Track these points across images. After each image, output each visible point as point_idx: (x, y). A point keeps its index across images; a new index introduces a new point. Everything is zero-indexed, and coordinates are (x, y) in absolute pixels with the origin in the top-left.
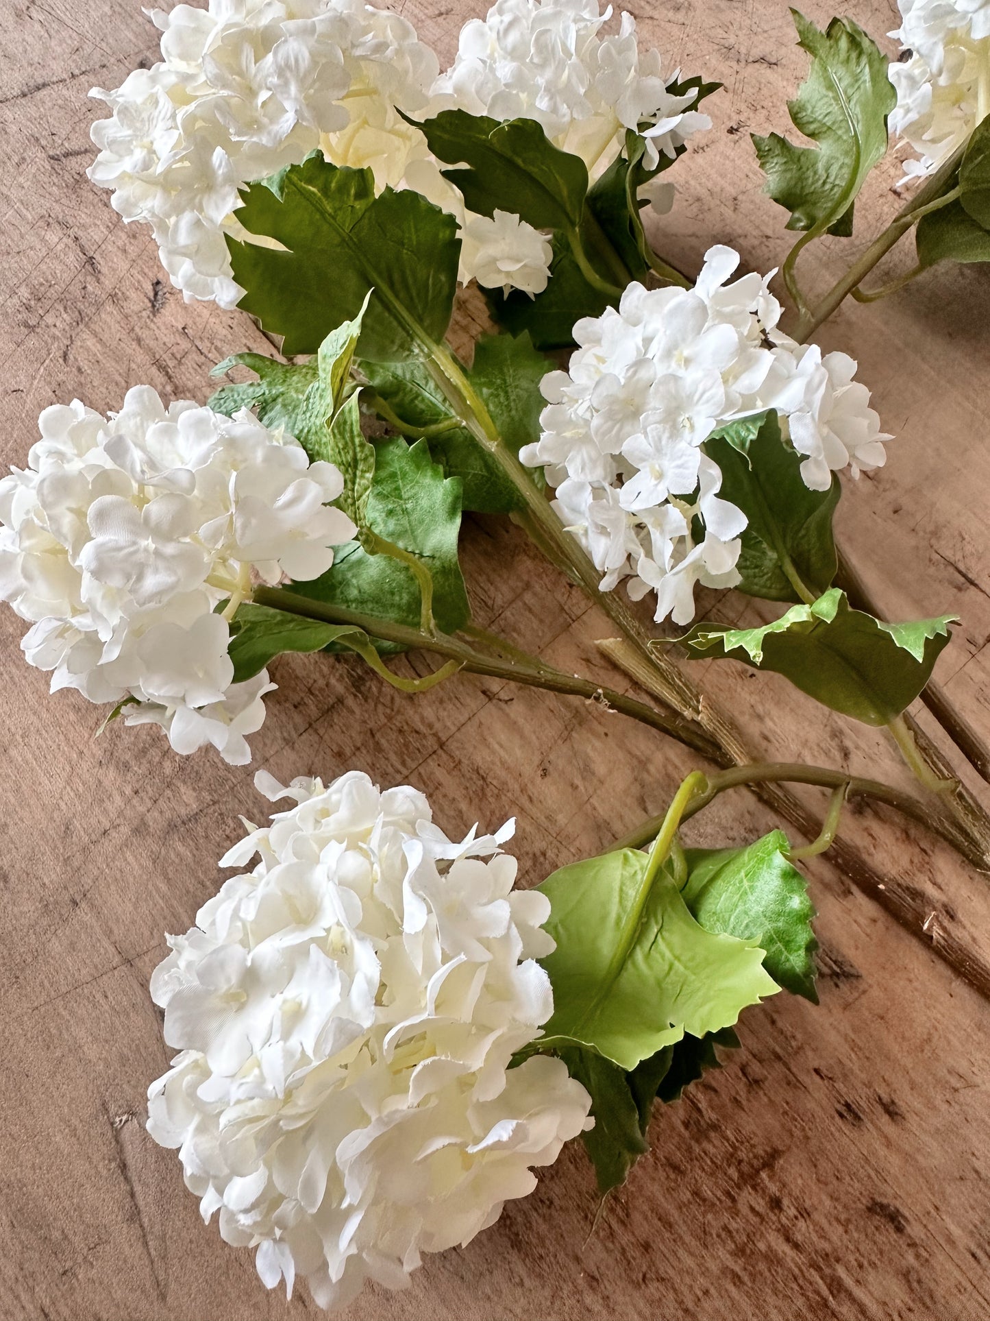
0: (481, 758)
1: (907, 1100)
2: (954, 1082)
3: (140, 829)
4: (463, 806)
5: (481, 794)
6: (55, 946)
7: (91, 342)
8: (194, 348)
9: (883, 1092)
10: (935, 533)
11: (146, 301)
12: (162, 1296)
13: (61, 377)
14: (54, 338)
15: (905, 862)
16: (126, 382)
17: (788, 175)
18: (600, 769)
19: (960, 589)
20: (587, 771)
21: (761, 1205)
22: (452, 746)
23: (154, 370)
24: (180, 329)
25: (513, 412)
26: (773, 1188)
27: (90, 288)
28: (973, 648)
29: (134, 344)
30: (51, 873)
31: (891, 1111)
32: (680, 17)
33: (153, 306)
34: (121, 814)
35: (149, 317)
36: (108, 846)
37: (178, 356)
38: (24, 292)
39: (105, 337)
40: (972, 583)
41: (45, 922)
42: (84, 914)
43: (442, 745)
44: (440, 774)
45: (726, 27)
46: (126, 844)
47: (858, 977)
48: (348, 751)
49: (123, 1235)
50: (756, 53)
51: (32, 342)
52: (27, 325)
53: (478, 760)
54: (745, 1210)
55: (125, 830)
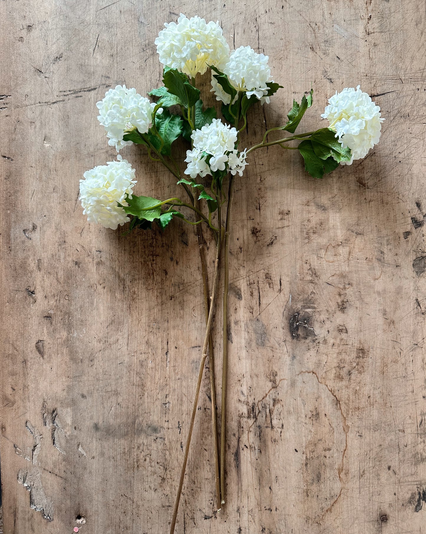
0: (161, 178)
1: (180, 263)
2: (188, 266)
3: (107, 152)
4: (153, 183)
5: (157, 183)
6: (86, 160)
7: (151, 60)
9: (178, 260)
10: (262, 198)
12: (74, 212)
13: (142, 64)
14: (146, 55)
15: (208, 238)
18: (177, 193)
19: (256, 209)
20: (174, 191)
21: (151, 259)
22: (158, 173)
23: (158, 73)
26: (155, 259)
28: (249, 219)
30: (92, 149)
31: (177, 263)
32: (323, 56)
34: (106, 148)
36: (101, 151)
38: (147, 42)
39: (155, 61)
40: (260, 209)
41: (87, 155)
42: (92, 158)
43: (157, 172)
44: (153, 176)
45: (331, 65)
46: (104, 153)
47: (188, 246)
48: (143, 162)
50: (331, 77)
51: (142, 54)
52: (143, 50)
53: (160, 178)
54: (149, 258)
55: (105, 150)
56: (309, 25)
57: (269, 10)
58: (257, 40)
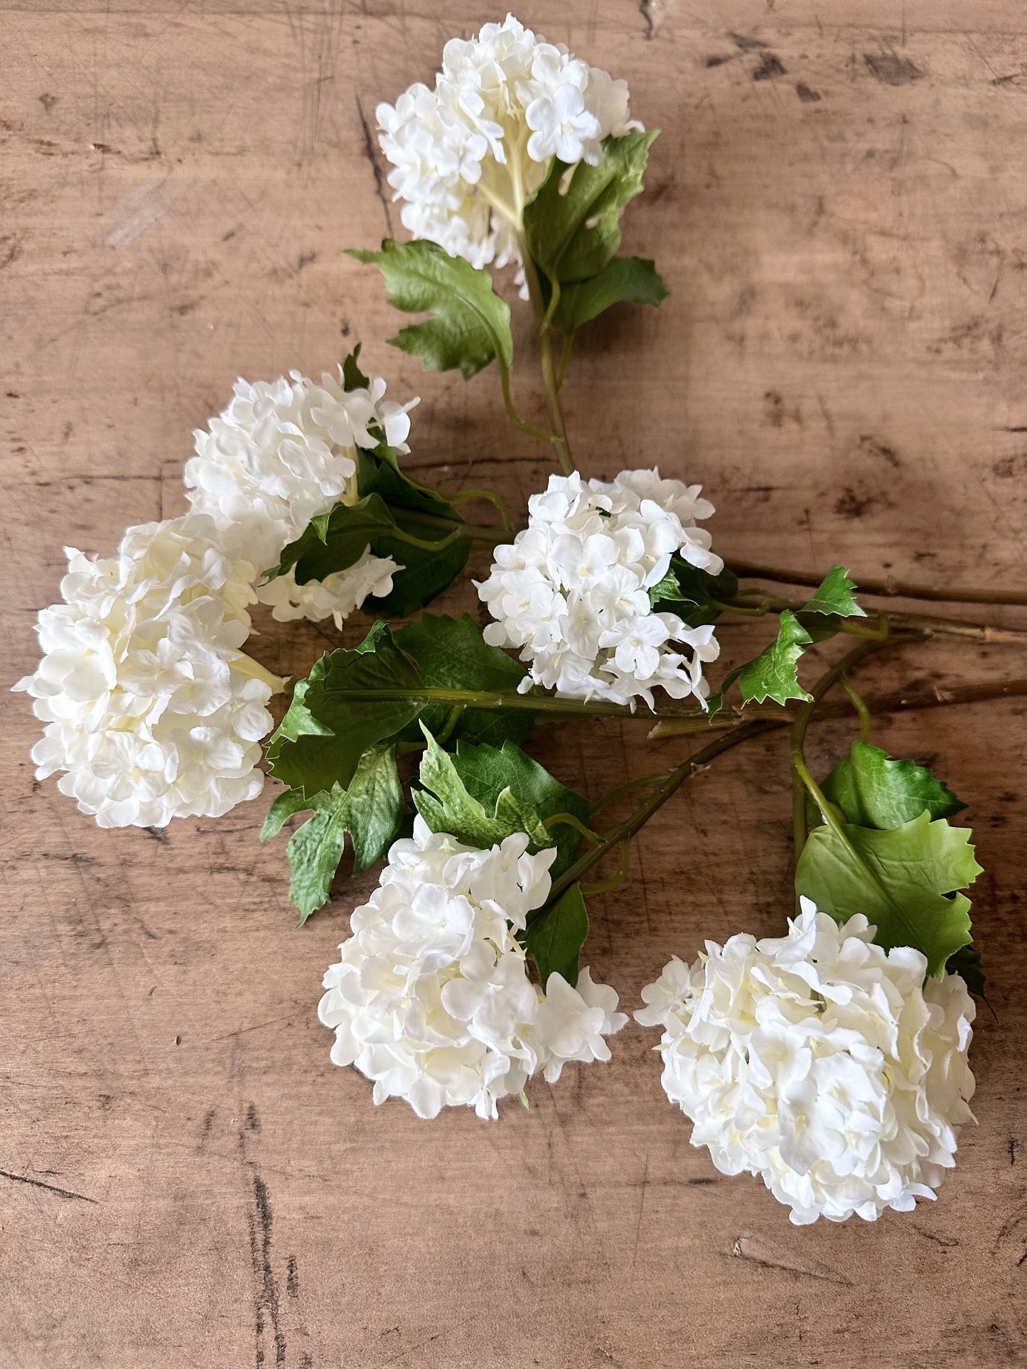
0: (668, 863)
1: (1011, 784)
2: (1018, 752)
3: (564, 1120)
4: (691, 898)
5: (691, 882)
6: (602, 1226)
7: (153, 908)
8: (222, 834)
9: (999, 794)
10: (724, 481)
11: (150, 841)
12: (850, 1284)
13: (167, 949)
14: (126, 932)
15: (895, 675)
16: (211, 904)
17: (435, 347)
18: (725, 798)
19: (766, 499)
20: (721, 807)
21: (1009, 907)
22: (648, 875)
23: (217, 876)
24: (196, 833)
25: (475, 667)
26: (1006, 893)
27: (102, 876)
28: (805, 526)
29: (182, 876)
30: (553, 1199)
31: (1010, 798)
32: (218, 278)
33: (159, 839)
34: (544, 1126)
35: (166, 849)
36: (560, 1149)
37: (220, 850)
38: (63, 928)
39: (157, 893)
40: (768, 489)
41: (582, 1223)
42: (595, 1194)
43: (643, 881)
44: (661, 897)
45: (253, 257)
46: (567, 1136)
47: (936, 755)
48: (606, 945)
49: (801, 1288)
50: (294, 259)
51: (116, 952)
52: (99, 946)
53: (668, 866)
54: (1006, 917)
55: (558, 1130)
56: (98, 317)
57: (14, 440)
58: (125, 483)
